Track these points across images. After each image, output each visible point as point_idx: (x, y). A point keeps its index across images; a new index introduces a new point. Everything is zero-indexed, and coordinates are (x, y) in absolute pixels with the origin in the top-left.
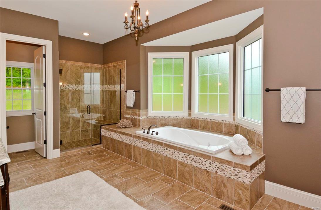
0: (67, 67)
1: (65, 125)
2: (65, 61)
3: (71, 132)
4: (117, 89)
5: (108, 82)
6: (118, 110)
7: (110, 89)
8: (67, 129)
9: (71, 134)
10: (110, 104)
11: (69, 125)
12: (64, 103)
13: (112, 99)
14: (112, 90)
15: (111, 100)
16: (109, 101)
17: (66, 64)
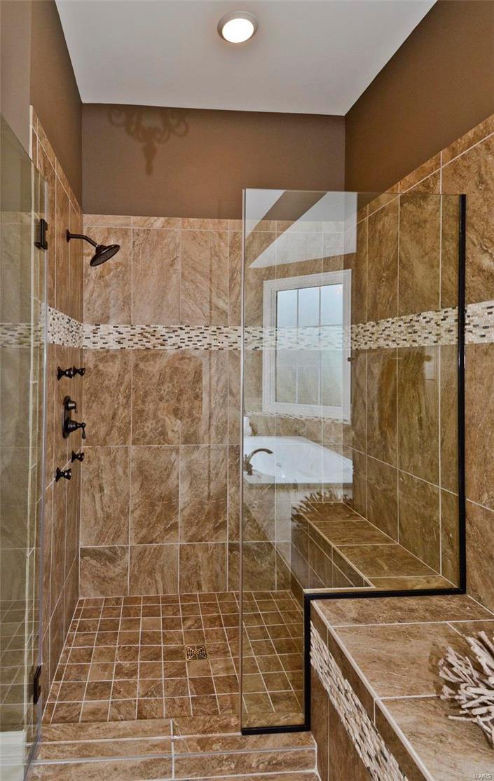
0: (172, 246)
1: (158, 509)
2: (162, 219)
3: (182, 547)
4: (427, 343)
5: (367, 303)
6: (443, 488)
7: (382, 343)
8: (167, 531)
9: (185, 555)
10: (377, 433)
11: (177, 513)
12: (157, 409)
13: (393, 403)
14: (393, 346)
15: (387, 406)
16: (376, 414)
17: (169, 231)
